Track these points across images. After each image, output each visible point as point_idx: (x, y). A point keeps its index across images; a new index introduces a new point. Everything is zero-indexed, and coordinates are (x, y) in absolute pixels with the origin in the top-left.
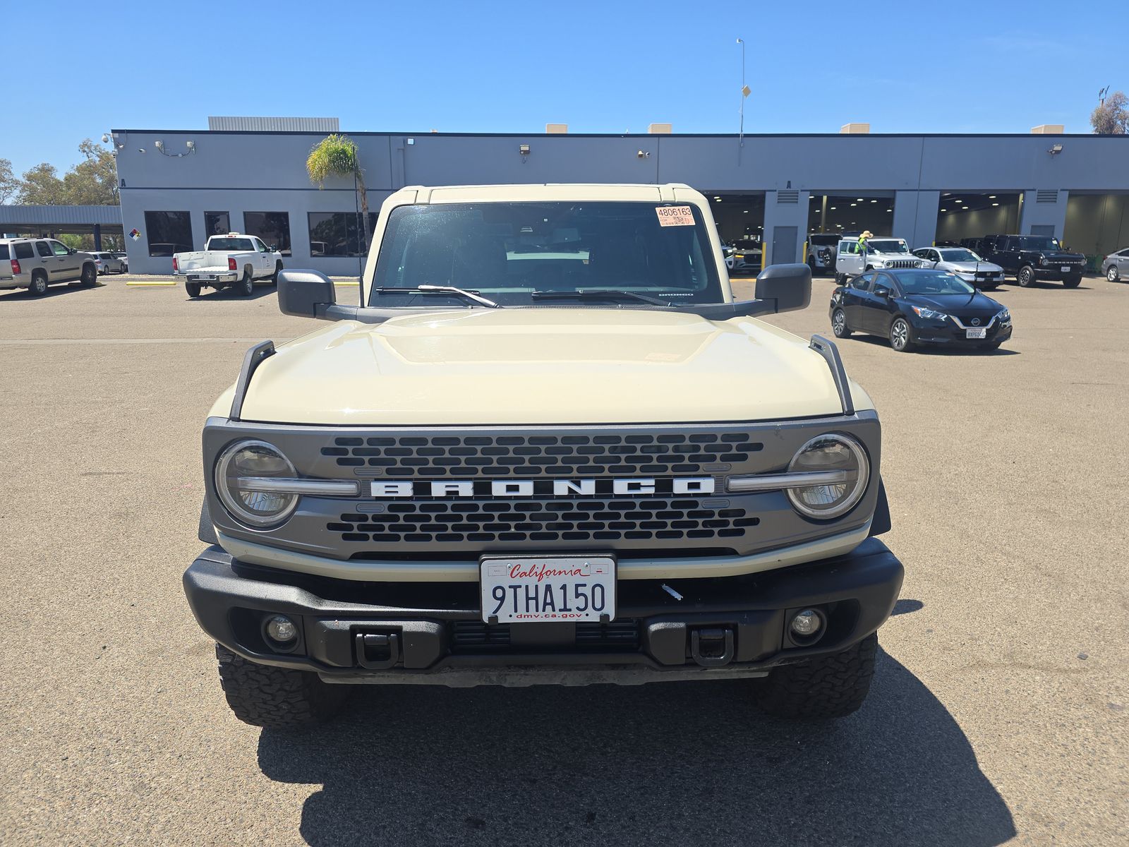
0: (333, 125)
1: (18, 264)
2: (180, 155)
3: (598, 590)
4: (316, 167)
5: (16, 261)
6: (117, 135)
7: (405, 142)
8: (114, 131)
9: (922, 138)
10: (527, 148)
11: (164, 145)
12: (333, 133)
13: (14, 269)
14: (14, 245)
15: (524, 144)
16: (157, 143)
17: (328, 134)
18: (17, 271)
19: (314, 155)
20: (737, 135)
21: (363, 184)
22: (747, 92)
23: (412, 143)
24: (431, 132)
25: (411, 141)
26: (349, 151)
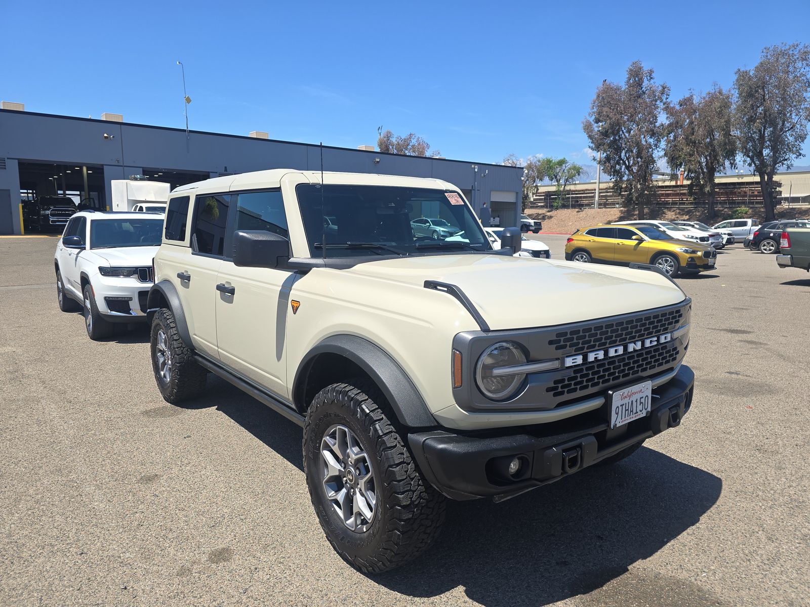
3: (647, 398)
9: (306, 146)
20: (184, 131)
22: (188, 100)
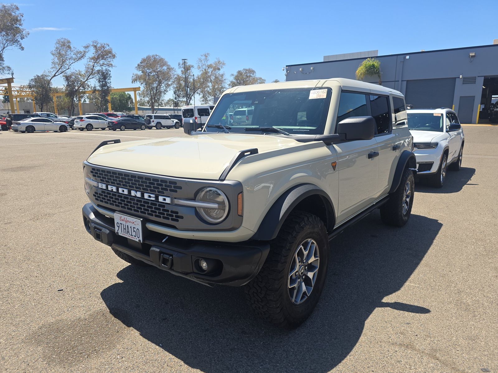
0: (375, 53)
1: (248, 117)
2: (308, 73)
3: (138, 231)
4: (360, 74)
5: (248, 116)
6: (287, 67)
7: (405, 58)
8: (287, 66)
10: (473, 54)
11: (303, 70)
12: (369, 58)
13: (247, 119)
14: (248, 110)
15: (472, 52)
16: (300, 69)
17: (367, 58)
18: (247, 120)
19: (359, 69)
21: (381, 80)
23: (408, 58)
24: (421, 51)
25: (408, 57)
26: (376, 64)
